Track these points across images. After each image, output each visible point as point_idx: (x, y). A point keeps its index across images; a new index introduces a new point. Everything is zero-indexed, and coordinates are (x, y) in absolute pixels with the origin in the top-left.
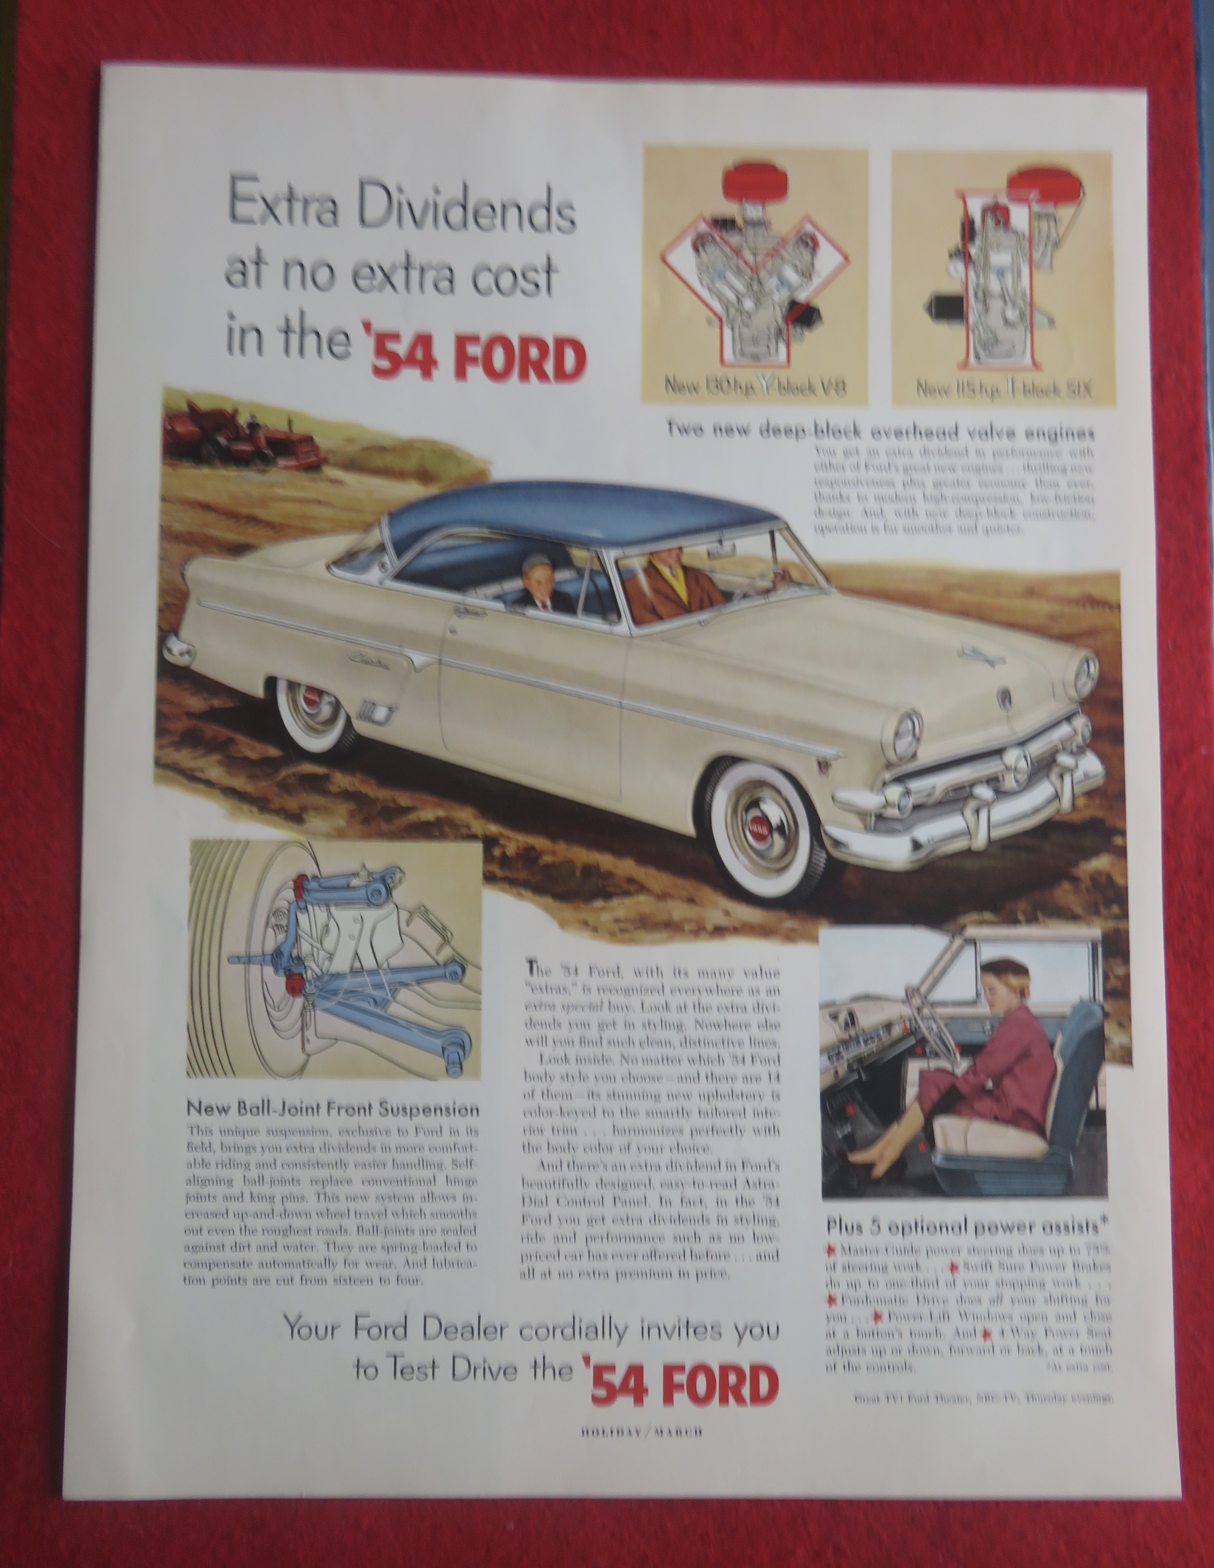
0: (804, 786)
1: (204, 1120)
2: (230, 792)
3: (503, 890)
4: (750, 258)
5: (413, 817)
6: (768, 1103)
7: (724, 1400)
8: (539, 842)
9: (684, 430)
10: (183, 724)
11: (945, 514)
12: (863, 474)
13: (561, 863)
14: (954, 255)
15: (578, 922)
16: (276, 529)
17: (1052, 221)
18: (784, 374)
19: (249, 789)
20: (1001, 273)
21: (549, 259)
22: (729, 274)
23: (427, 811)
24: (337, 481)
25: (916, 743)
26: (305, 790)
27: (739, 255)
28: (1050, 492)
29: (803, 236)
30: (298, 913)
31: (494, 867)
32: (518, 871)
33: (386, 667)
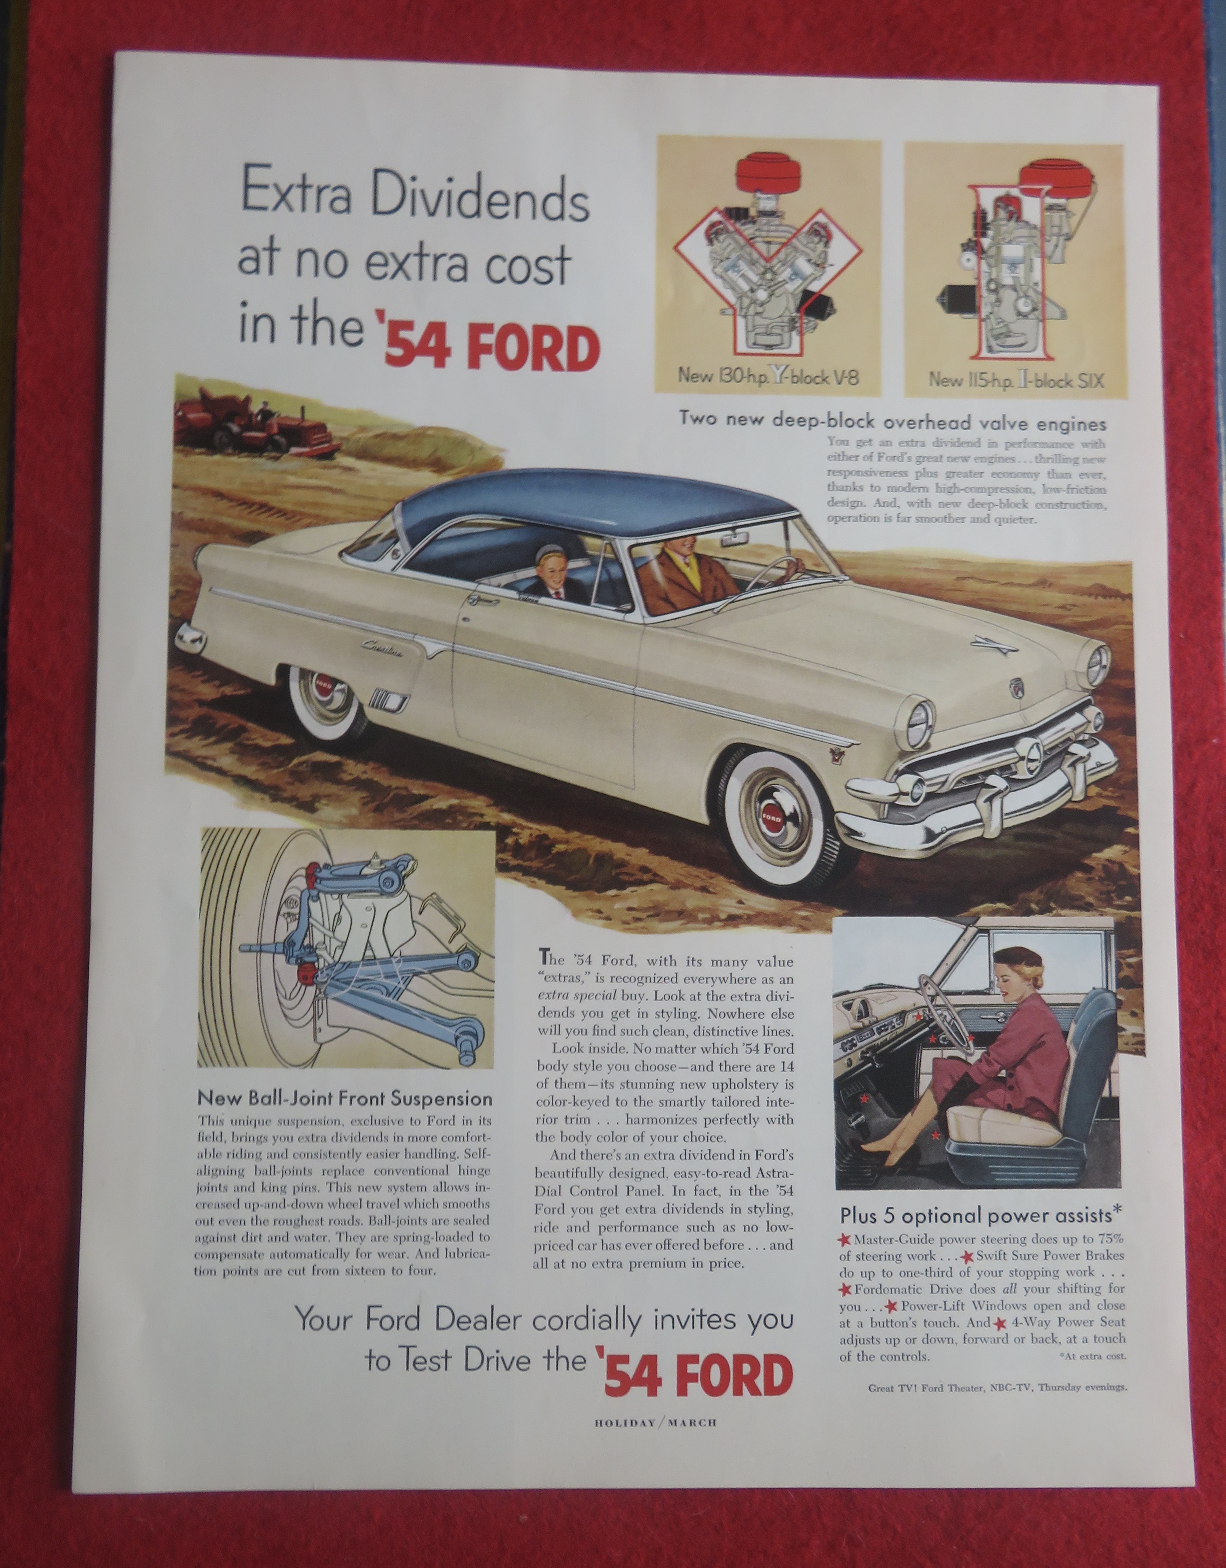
0: (818, 776)
1: (214, 1110)
2: (242, 781)
3: (515, 879)
4: (763, 248)
5: (426, 805)
6: (781, 1092)
7: (738, 1392)
8: (553, 831)
9: (697, 420)
10: (195, 712)
11: (957, 505)
12: (876, 465)
13: (574, 852)
14: (967, 247)
15: (591, 910)
16: (289, 516)
17: (1063, 214)
18: (796, 364)
19: (261, 776)
20: (1013, 265)
21: (563, 247)
22: (743, 265)
23: (440, 800)
24: (349, 469)
25: (928, 732)
26: (317, 777)
27: (752, 246)
28: (1062, 483)
29: (816, 227)
30: (310, 901)
31: (507, 856)
32: (531, 860)
33: (399, 655)
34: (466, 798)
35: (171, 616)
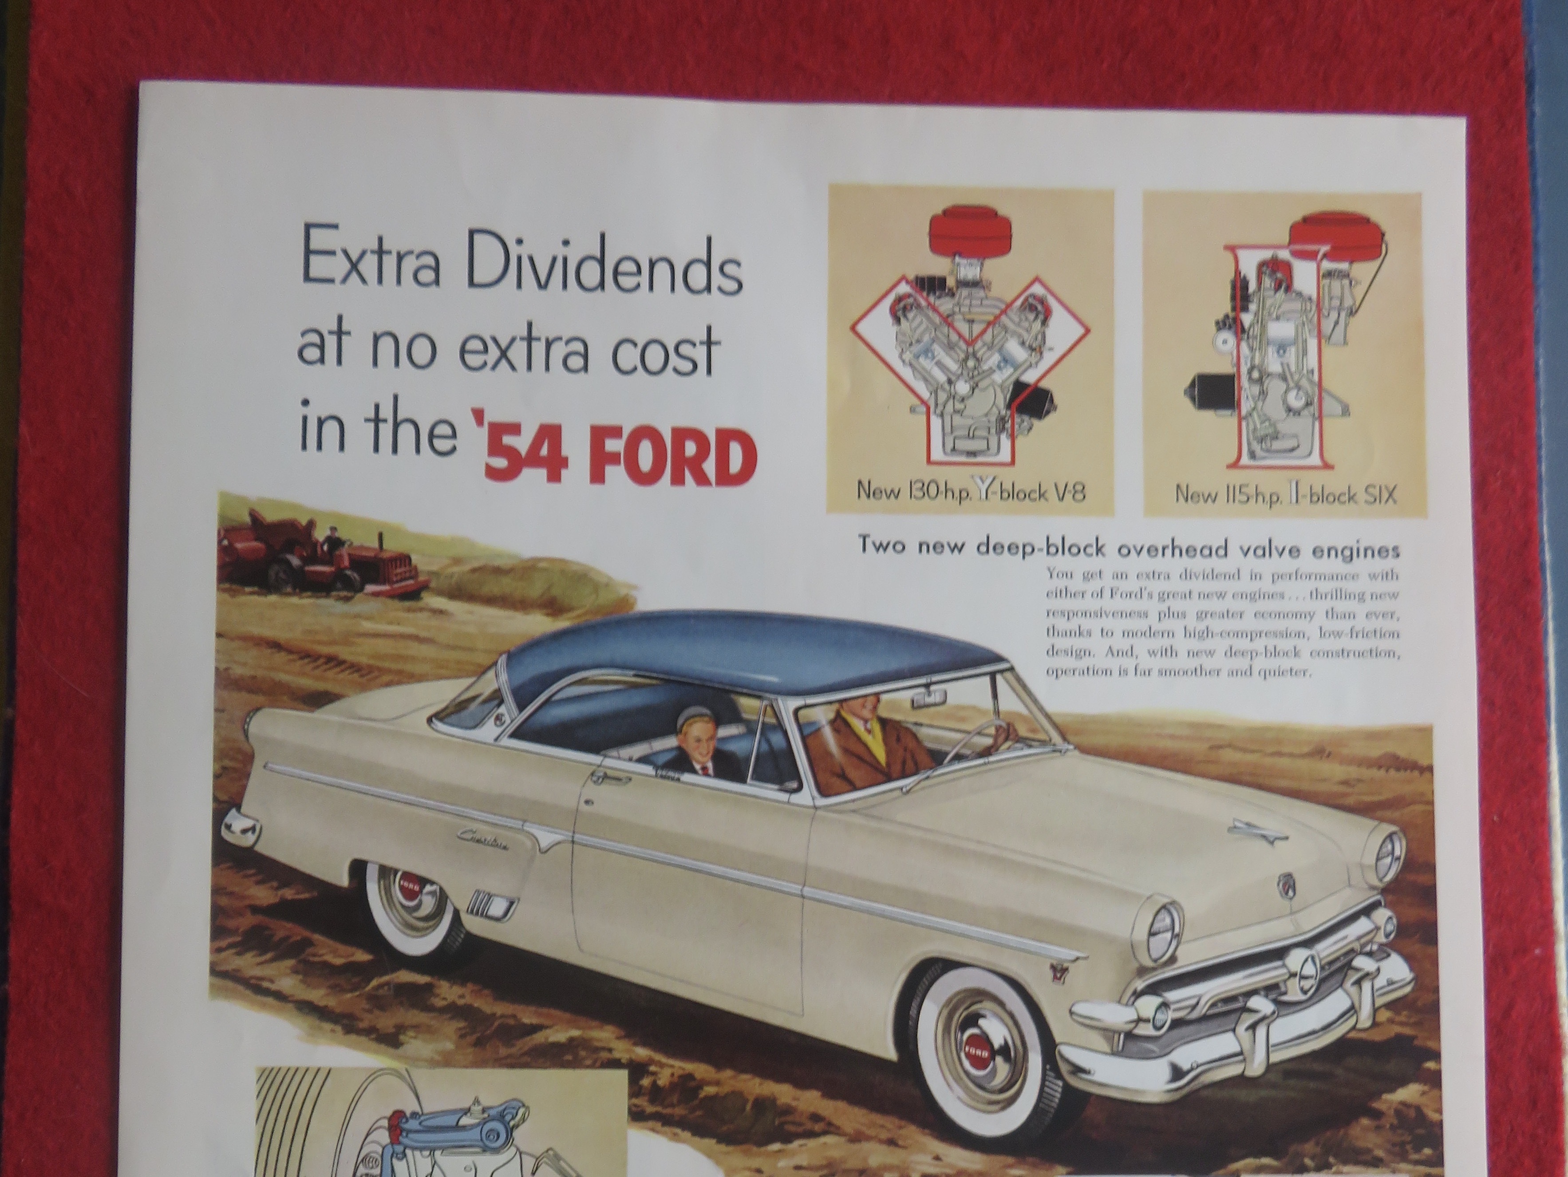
0: (1035, 999)
2: (307, 1008)
3: (653, 1130)
4: (964, 328)
5: (539, 1038)
8: (700, 1070)
9: (881, 547)
10: (248, 921)
11: (1211, 653)
12: (1107, 603)
13: (726, 1096)
14: (1222, 325)
15: (749, 1169)
16: (363, 672)
17: (1346, 282)
18: (1007, 476)
19: (331, 1002)
20: (1282, 348)
21: (709, 329)
22: (937, 349)
23: (557, 1031)
24: (441, 612)
25: (1174, 943)
26: (401, 1004)
27: (950, 325)
28: (1344, 625)
29: (1031, 300)
30: (394, 1160)
31: (642, 1102)
32: (672, 1106)
33: (505, 848)
34: (590, 1028)
35: (216, 799)
